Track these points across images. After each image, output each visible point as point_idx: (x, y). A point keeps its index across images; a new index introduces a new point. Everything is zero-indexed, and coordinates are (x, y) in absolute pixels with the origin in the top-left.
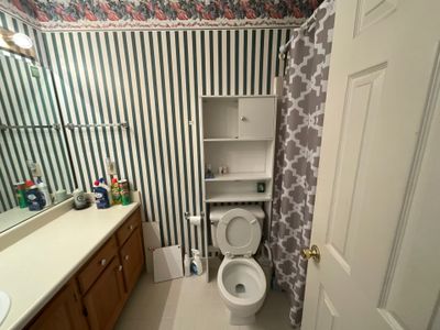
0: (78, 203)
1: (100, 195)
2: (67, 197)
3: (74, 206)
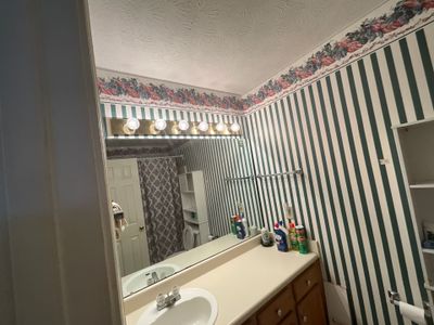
0: (264, 241)
2: (257, 233)
3: (262, 243)
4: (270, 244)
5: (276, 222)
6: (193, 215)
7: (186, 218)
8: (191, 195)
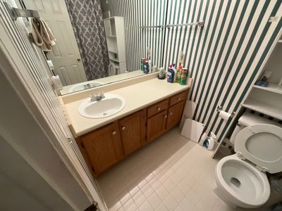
0: (160, 76)
2: (157, 70)
3: (158, 77)
4: (163, 78)
6: (116, 56)
7: (111, 57)
8: (114, 39)
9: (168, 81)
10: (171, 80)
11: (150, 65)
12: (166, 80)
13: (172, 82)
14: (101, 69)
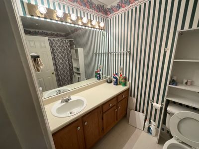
0: (108, 81)
1: (115, 80)
2: (106, 78)
3: (107, 82)
4: (111, 82)
5: (114, 73)
6: (78, 69)
7: (75, 70)
8: (77, 60)
9: (114, 84)
10: (116, 83)
11: (101, 75)
12: (113, 83)
13: (117, 85)
14: (67, 78)
